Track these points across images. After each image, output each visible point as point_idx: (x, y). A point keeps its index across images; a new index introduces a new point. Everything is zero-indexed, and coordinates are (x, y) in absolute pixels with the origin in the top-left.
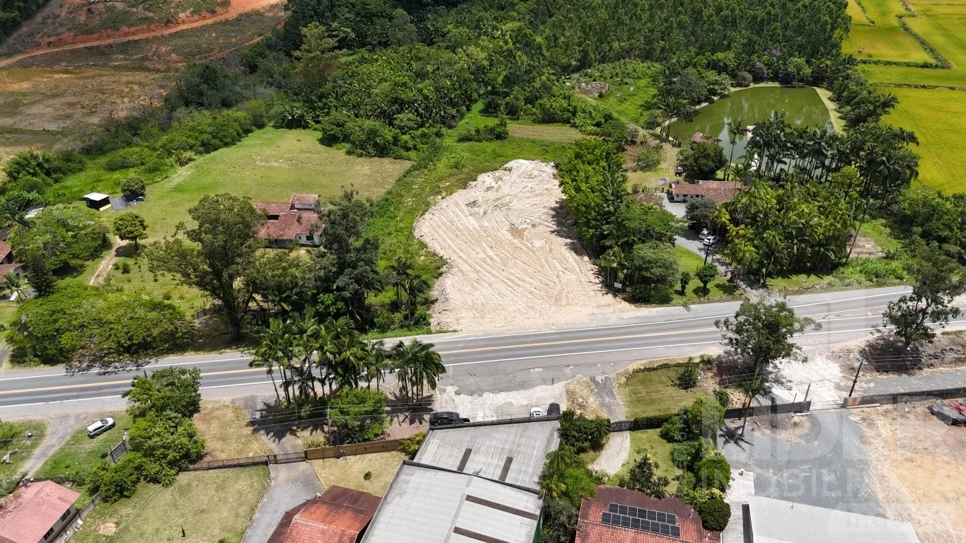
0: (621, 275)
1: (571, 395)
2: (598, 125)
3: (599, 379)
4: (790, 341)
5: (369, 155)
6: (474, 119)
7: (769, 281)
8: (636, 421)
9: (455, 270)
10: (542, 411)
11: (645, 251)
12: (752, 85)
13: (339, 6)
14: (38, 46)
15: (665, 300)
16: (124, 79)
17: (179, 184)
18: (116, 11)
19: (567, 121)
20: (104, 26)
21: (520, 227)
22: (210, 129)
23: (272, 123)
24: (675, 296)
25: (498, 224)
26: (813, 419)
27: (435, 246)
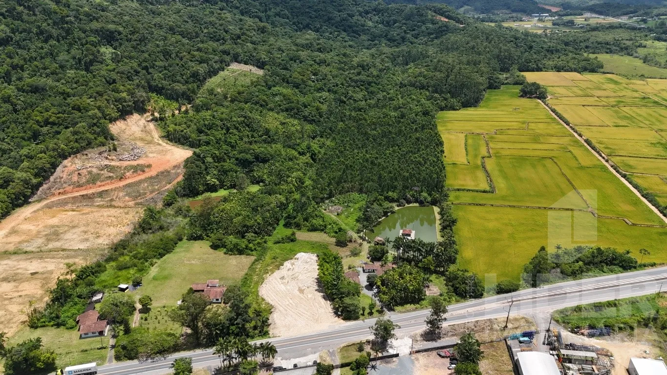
0: (340, 310)
1: (321, 357)
2: (336, 233)
3: (331, 351)
4: (392, 332)
5: (235, 254)
6: (281, 231)
7: (396, 308)
8: (342, 365)
9: (277, 310)
10: (311, 363)
11: (347, 300)
12: (407, 205)
13: (210, 168)
14: (54, 195)
15: (357, 318)
16: (105, 214)
17: (154, 276)
18: (93, 173)
19: (322, 230)
20: (88, 182)
21: (303, 288)
22: (162, 247)
23: (186, 238)
24: (361, 316)
25: (293, 287)
26: (400, 360)
27: (269, 300)
